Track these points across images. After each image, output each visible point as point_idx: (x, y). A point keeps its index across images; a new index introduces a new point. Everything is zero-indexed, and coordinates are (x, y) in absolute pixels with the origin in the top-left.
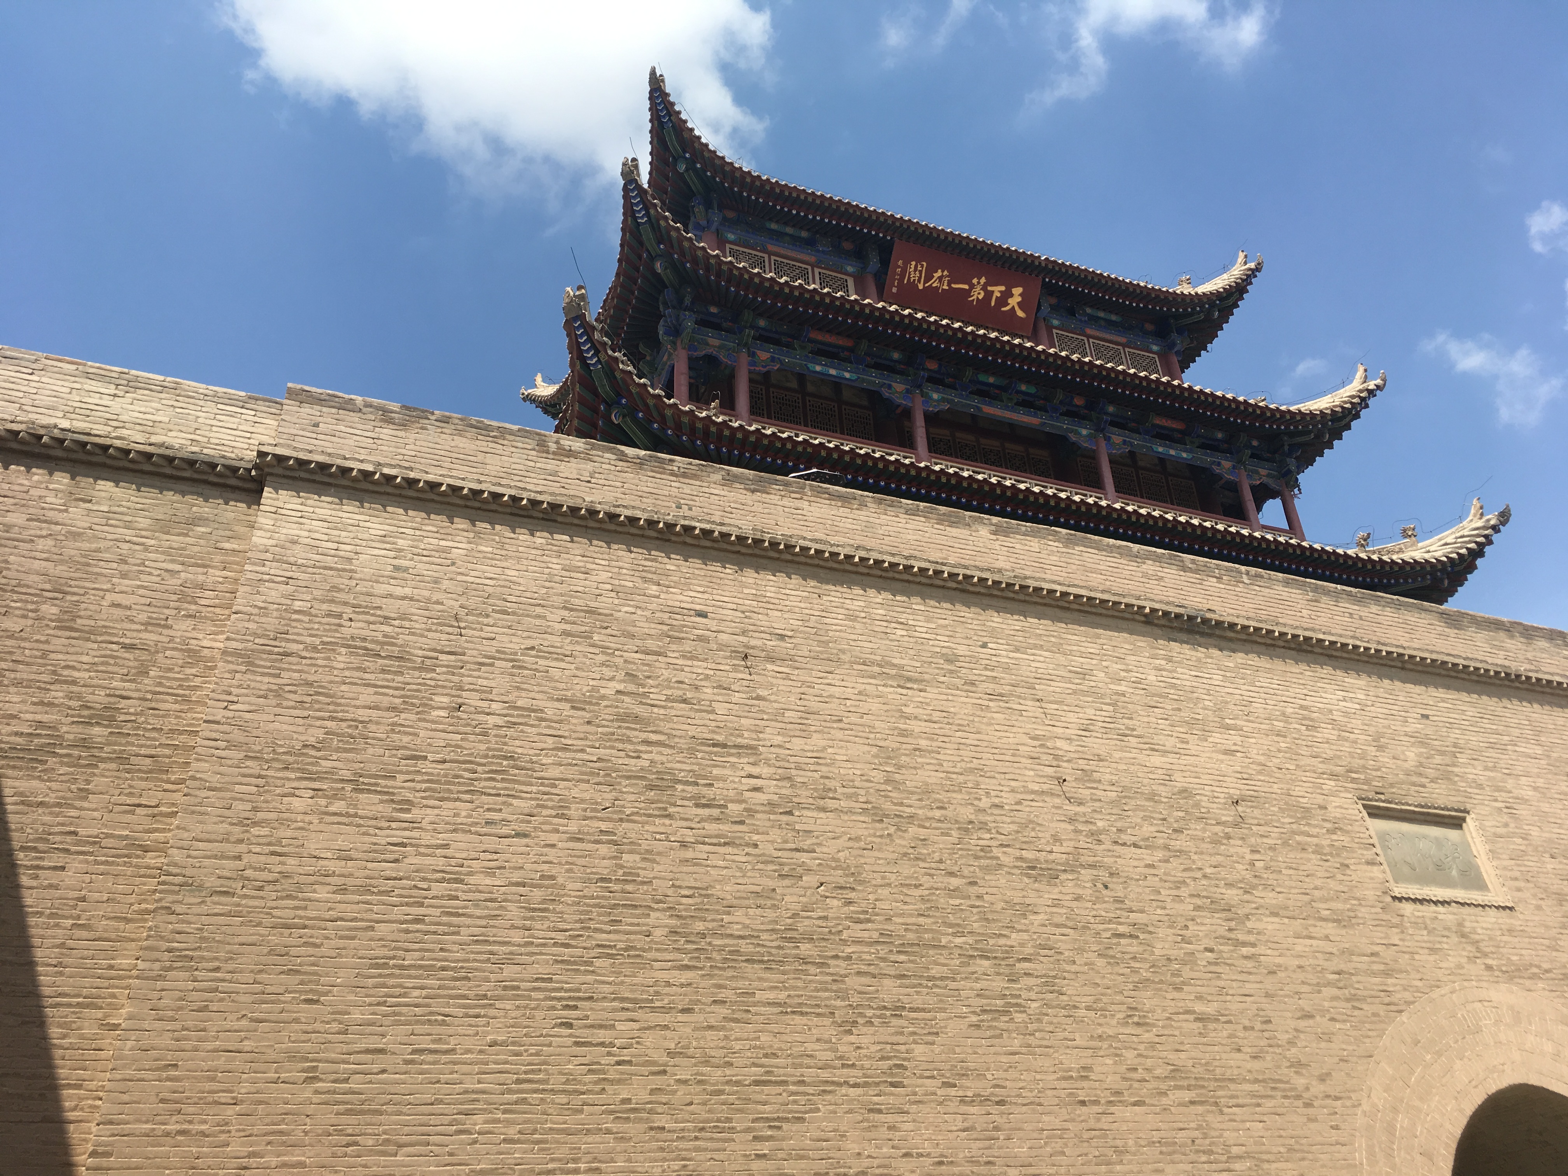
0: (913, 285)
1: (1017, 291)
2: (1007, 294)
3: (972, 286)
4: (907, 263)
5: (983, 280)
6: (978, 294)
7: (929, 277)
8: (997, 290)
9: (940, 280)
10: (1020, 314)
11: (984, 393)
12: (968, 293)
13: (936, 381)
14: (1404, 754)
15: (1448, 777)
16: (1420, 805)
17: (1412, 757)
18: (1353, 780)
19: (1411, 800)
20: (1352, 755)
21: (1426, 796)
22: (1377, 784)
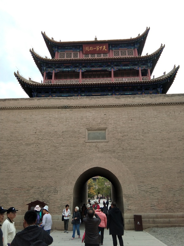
0: (87, 51)
1: (104, 46)
2: (103, 47)
3: (97, 48)
4: (85, 48)
5: (98, 46)
6: (98, 49)
7: (89, 49)
8: (101, 47)
9: (91, 49)
10: (106, 50)
11: (93, 66)
12: (96, 49)
13: (84, 67)
14: (98, 121)
15: (105, 123)
16: (98, 128)
17: (99, 121)
18: (86, 126)
19: (96, 128)
20: (88, 122)
21: (100, 127)
22: (91, 126)
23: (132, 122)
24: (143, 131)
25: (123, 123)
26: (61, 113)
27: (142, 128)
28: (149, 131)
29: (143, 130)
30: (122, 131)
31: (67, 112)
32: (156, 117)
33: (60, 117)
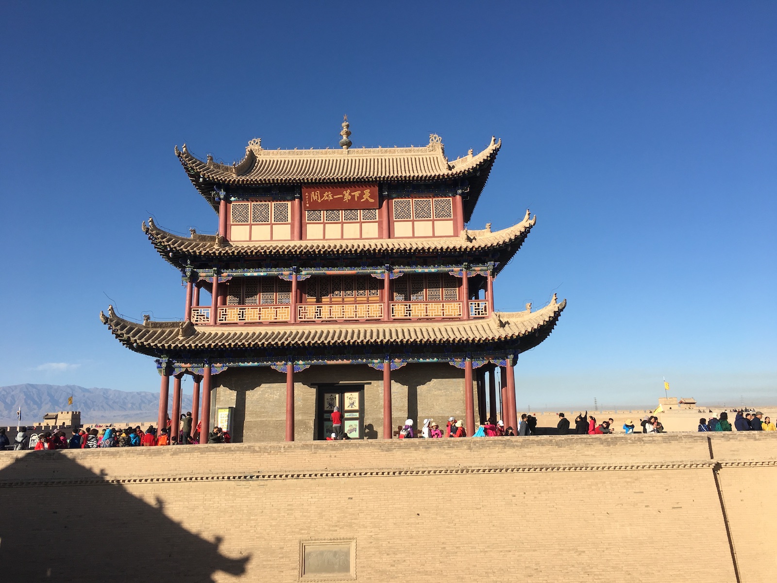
1: (367, 192)
2: (362, 194)
3: (344, 195)
4: (310, 194)
5: (348, 191)
6: (347, 197)
7: (322, 197)
8: (357, 194)
10: (372, 201)
12: (343, 198)
14: (332, 517)
15: (350, 526)
16: (331, 540)
17: (335, 518)
18: (302, 534)
19: (326, 537)
20: (305, 523)
21: (335, 535)
22: (312, 534)
23: (417, 521)
24: (445, 548)
25: (395, 524)
26: (234, 495)
27: (443, 540)
28: (457, 548)
29: (443, 546)
30: (390, 548)
31: (252, 490)
32: (479, 506)
33: (232, 507)
